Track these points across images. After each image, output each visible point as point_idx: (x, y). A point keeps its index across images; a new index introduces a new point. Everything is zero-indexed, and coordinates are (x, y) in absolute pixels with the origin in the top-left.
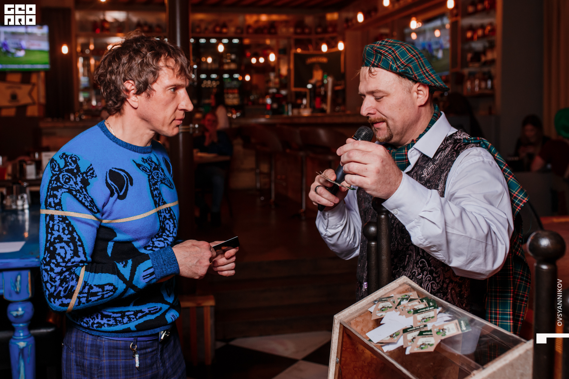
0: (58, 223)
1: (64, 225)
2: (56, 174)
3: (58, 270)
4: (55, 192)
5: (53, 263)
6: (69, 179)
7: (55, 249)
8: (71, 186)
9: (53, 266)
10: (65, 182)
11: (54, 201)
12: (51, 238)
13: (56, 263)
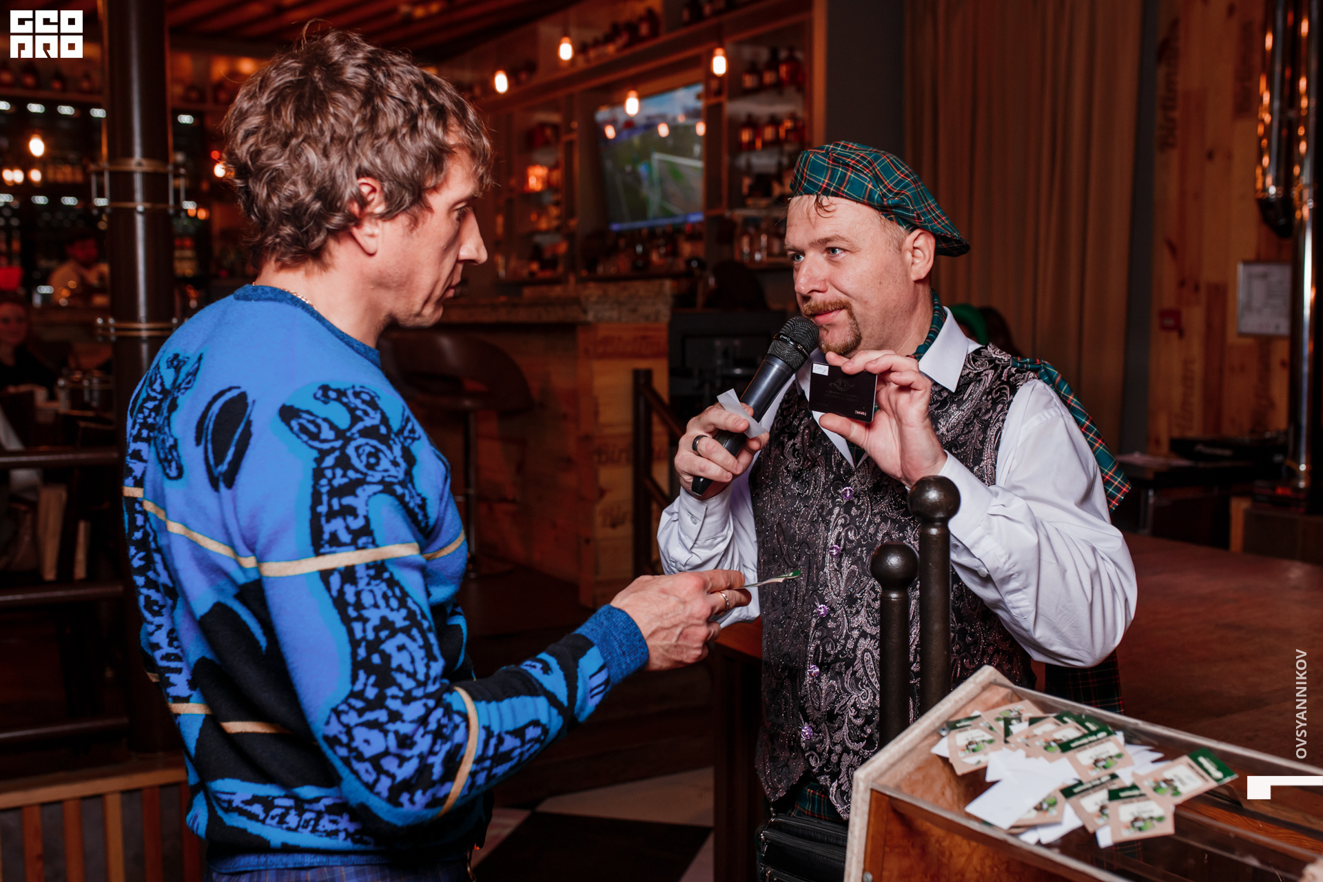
0: (368, 584)
1: (384, 587)
2: (333, 450)
3: (414, 711)
4: (347, 501)
5: (394, 697)
6: (375, 454)
7: (386, 658)
8: (386, 474)
9: (394, 705)
10: (370, 467)
11: (347, 528)
12: (364, 631)
13: (401, 694)
